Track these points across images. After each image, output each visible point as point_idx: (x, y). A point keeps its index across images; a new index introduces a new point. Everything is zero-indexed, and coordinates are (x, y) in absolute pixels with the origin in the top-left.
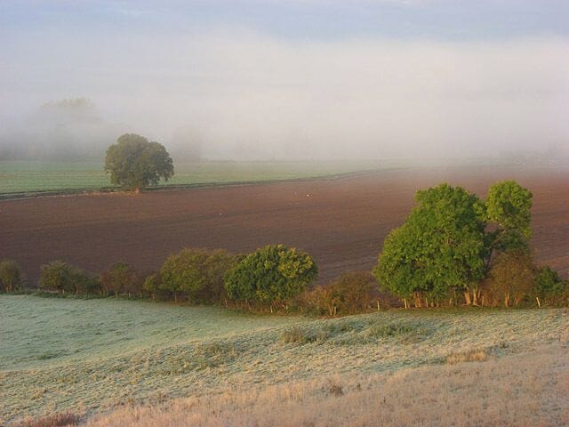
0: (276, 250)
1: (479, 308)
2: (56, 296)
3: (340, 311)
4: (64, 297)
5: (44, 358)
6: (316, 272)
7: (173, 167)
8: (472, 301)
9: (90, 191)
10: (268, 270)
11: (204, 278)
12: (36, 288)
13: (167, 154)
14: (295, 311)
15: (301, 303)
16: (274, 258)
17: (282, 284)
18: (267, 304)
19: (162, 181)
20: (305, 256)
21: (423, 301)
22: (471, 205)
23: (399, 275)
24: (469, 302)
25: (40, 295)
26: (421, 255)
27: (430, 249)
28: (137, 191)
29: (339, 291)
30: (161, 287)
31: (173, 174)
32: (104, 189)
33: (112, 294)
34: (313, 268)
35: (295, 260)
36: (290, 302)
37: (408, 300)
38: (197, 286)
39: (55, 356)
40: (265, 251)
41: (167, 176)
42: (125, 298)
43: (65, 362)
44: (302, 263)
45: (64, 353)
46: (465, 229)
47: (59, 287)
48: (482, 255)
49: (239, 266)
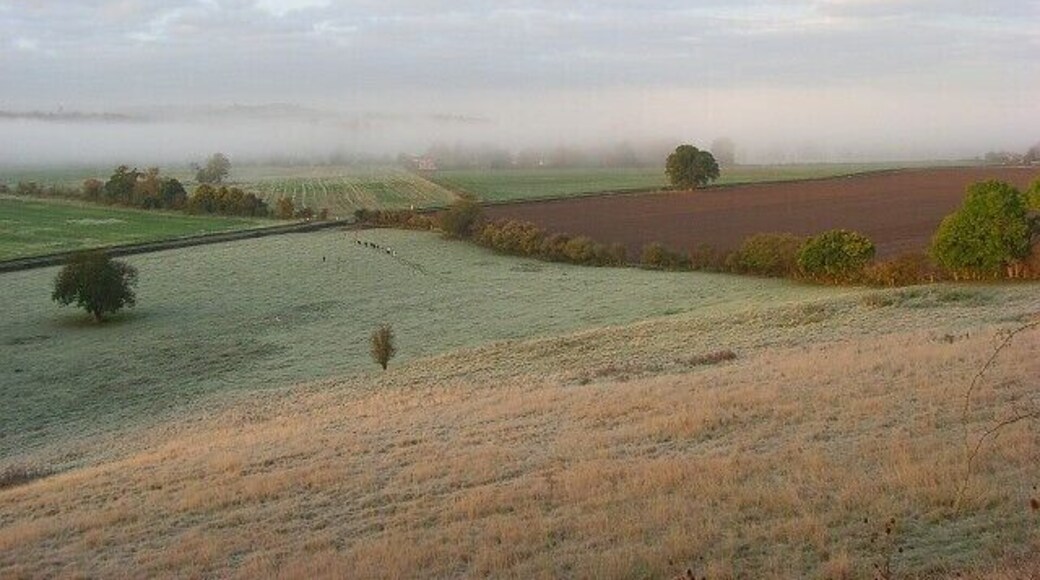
0: (840, 234)
1: (1020, 279)
2: (655, 269)
3: (898, 283)
4: (662, 269)
5: (667, 313)
6: (874, 251)
7: (718, 170)
8: (1014, 274)
9: (655, 189)
10: (835, 250)
11: (776, 256)
12: (639, 262)
13: (714, 160)
14: (858, 282)
15: (863, 276)
16: (839, 238)
17: (847, 260)
18: (832, 277)
19: (710, 182)
20: (865, 239)
21: (971, 275)
22: (1014, 196)
23: (953, 253)
24: (1010, 274)
25: (643, 268)
26: (973, 237)
27: (981, 231)
28: (691, 190)
29: (898, 266)
30: (740, 262)
31: (719, 175)
32: (664, 189)
33: (698, 269)
34: (872, 248)
35: (856, 241)
36: (853, 276)
37: (958, 275)
38: (772, 262)
39: (676, 313)
40: (831, 233)
41: (714, 178)
42: (710, 272)
43: (686, 318)
44: (863, 244)
45: (680, 311)
46: (1012, 215)
47: (658, 262)
48: (1028, 236)
49: (809, 246)
